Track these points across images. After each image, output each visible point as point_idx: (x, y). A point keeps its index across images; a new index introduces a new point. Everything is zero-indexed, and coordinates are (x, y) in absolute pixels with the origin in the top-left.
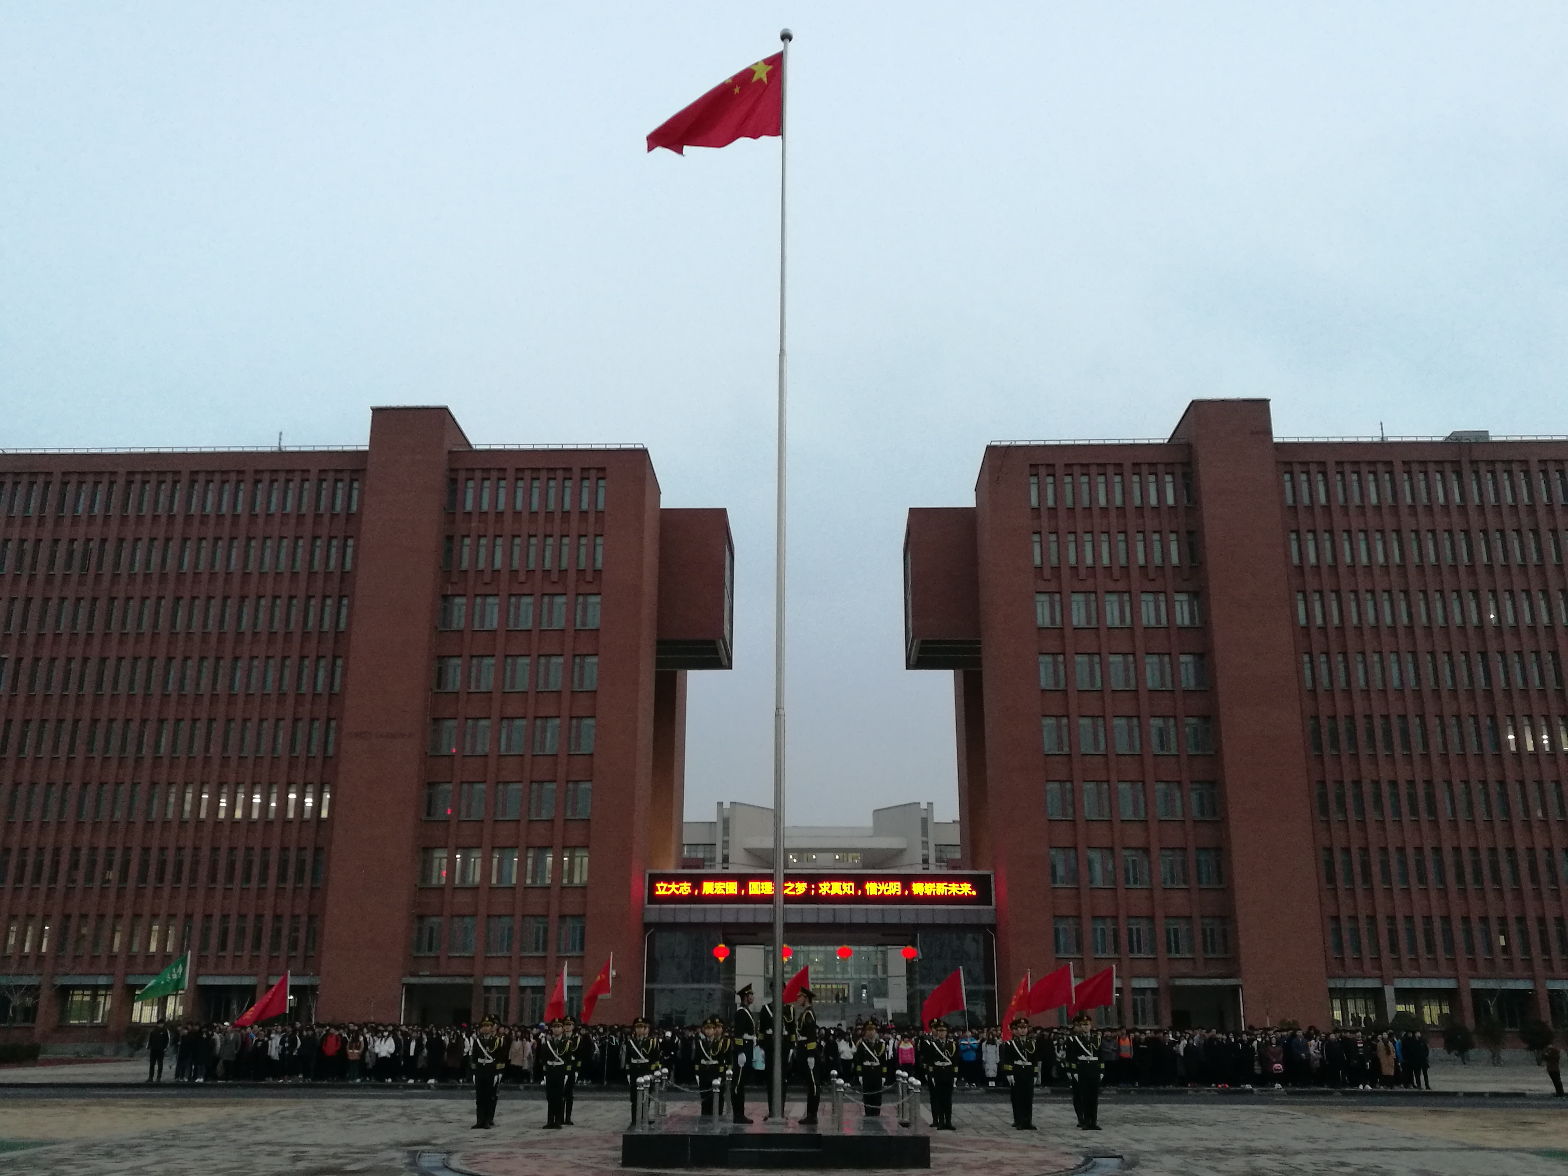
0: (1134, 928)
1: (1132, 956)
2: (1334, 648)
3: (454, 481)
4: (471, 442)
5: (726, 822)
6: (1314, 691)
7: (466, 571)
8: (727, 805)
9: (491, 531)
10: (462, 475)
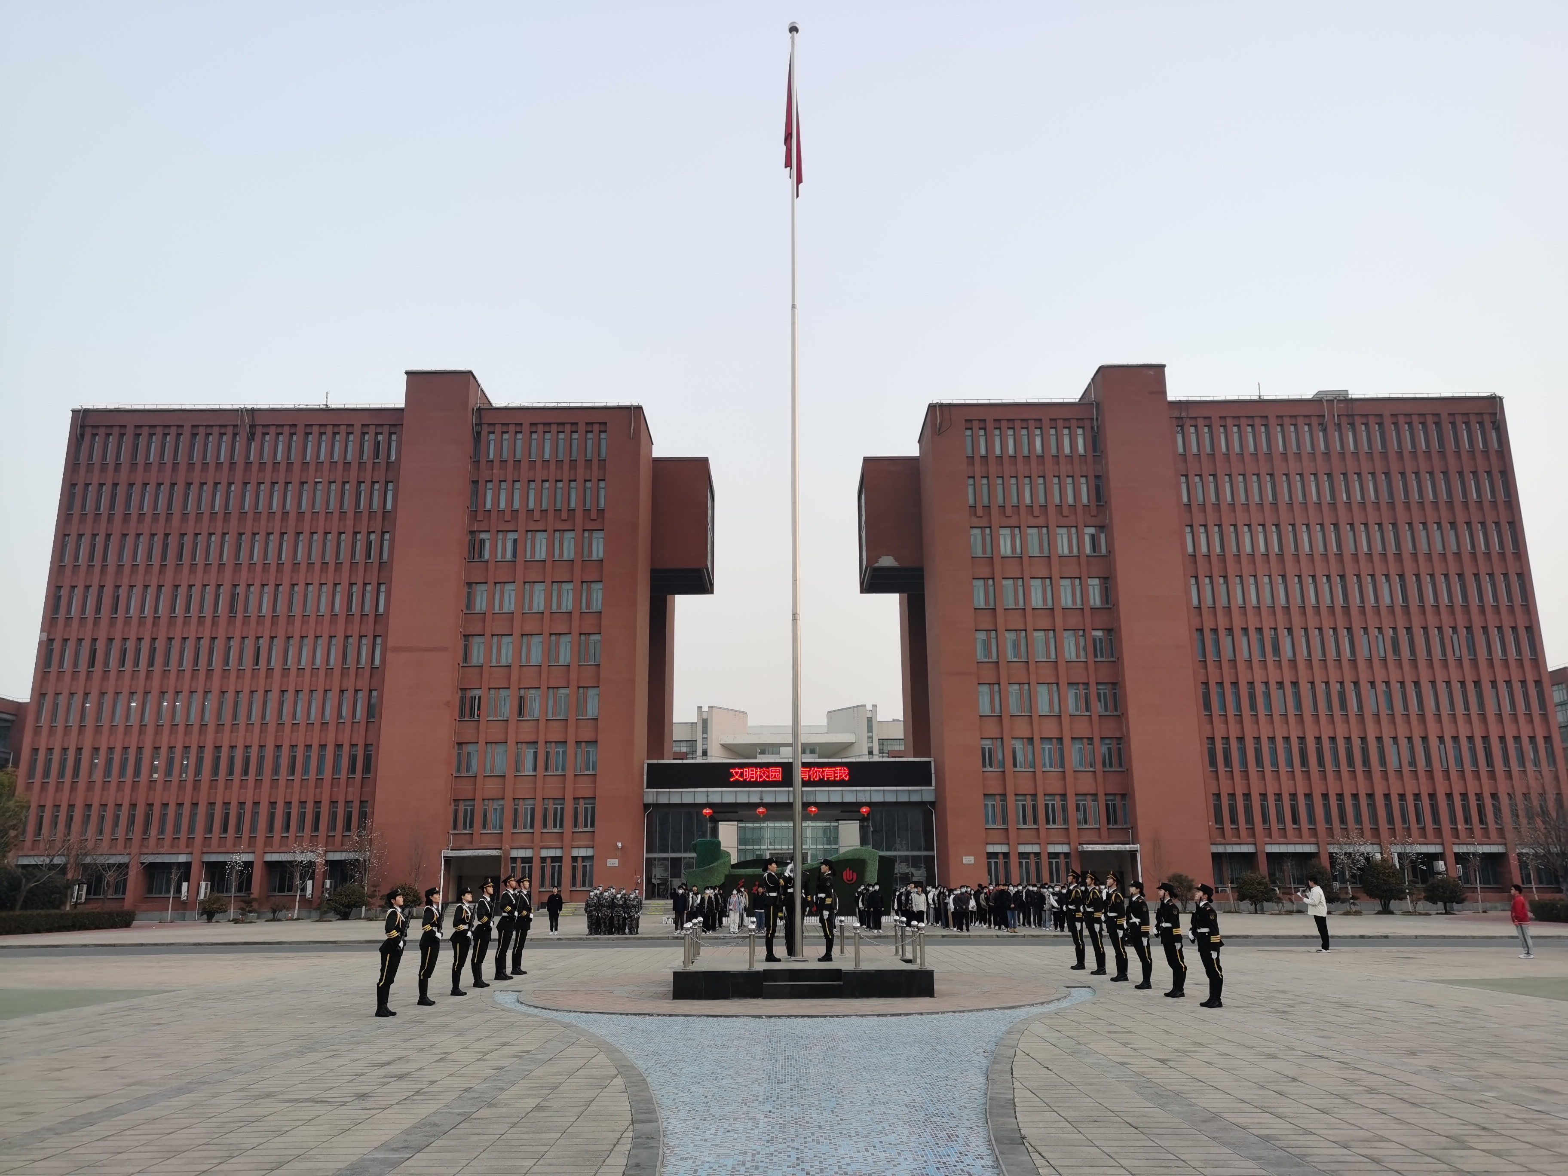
0: (1050, 803)
1: (1049, 826)
2: (1216, 573)
3: (479, 434)
4: (492, 402)
5: (705, 723)
6: (1199, 608)
7: (490, 511)
8: (705, 709)
9: (510, 478)
10: (485, 429)
